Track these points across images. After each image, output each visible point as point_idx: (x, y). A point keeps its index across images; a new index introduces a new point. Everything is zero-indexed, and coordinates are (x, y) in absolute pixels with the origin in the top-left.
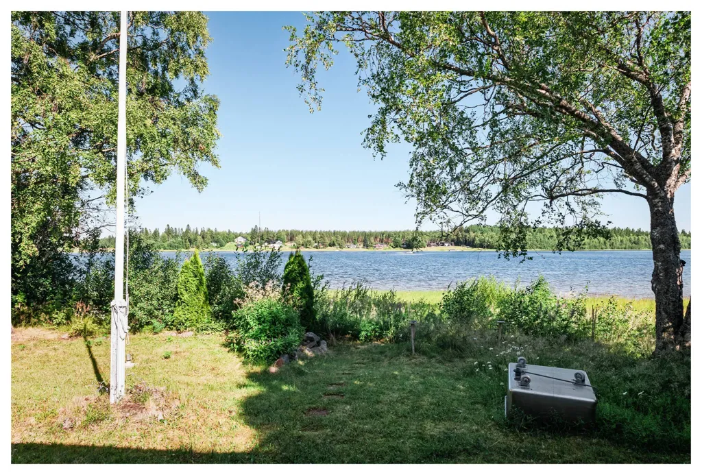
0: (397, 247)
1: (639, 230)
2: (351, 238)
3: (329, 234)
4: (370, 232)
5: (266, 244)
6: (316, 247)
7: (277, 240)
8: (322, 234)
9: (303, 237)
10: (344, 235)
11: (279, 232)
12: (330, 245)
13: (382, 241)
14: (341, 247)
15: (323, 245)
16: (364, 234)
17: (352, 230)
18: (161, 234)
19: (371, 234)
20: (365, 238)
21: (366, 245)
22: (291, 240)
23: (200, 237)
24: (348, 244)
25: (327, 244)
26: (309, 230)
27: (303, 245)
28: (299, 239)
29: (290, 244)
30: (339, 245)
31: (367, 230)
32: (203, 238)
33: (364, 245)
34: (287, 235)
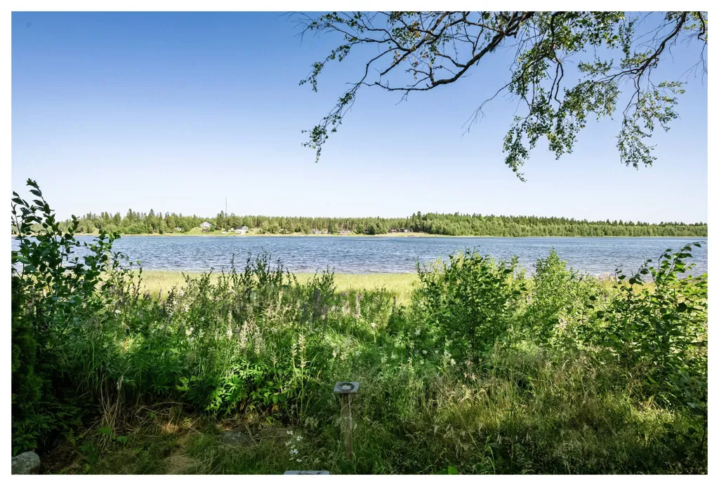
0: (360, 233)
1: (572, 220)
2: (315, 224)
3: (295, 220)
4: (335, 218)
5: (232, 229)
6: (282, 233)
7: (243, 225)
8: (289, 221)
9: (270, 223)
10: (309, 221)
11: (246, 218)
12: (296, 231)
13: (345, 227)
14: (306, 232)
15: (288, 230)
16: (329, 221)
17: (317, 217)
18: (122, 219)
19: (335, 221)
20: (330, 224)
21: (331, 231)
22: (258, 225)
23: (165, 222)
24: (314, 230)
25: (293, 230)
26: (275, 216)
27: (269, 230)
28: (266, 224)
29: (256, 230)
30: (305, 230)
31: (332, 217)
32: (167, 222)
33: (329, 231)
34: (254, 220)
